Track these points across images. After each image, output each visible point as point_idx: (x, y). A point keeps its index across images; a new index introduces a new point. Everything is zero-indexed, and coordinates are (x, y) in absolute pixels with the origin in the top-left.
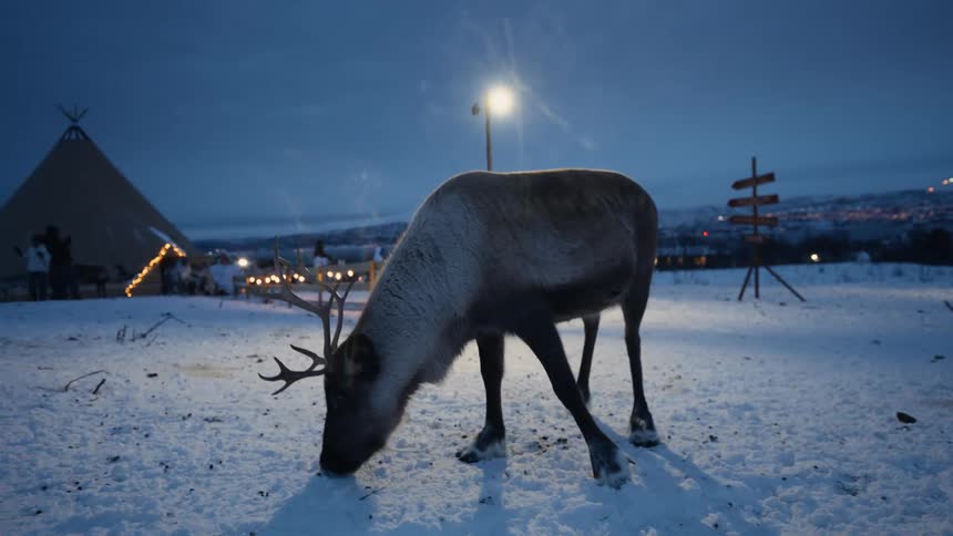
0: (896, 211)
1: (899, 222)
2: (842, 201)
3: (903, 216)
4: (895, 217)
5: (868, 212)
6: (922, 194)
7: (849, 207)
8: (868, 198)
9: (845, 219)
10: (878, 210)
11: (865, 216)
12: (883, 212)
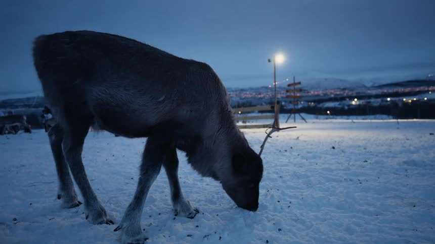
0: (260, 94)
1: (261, 98)
2: (242, 90)
3: (262, 96)
4: (259, 96)
5: (251, 94)
6: (267, 88)
7: (245, 92)
8: (251, 89)
9: (243, 97)
10: (254, 94)
11: (250, 96)
12: (256, 94)
